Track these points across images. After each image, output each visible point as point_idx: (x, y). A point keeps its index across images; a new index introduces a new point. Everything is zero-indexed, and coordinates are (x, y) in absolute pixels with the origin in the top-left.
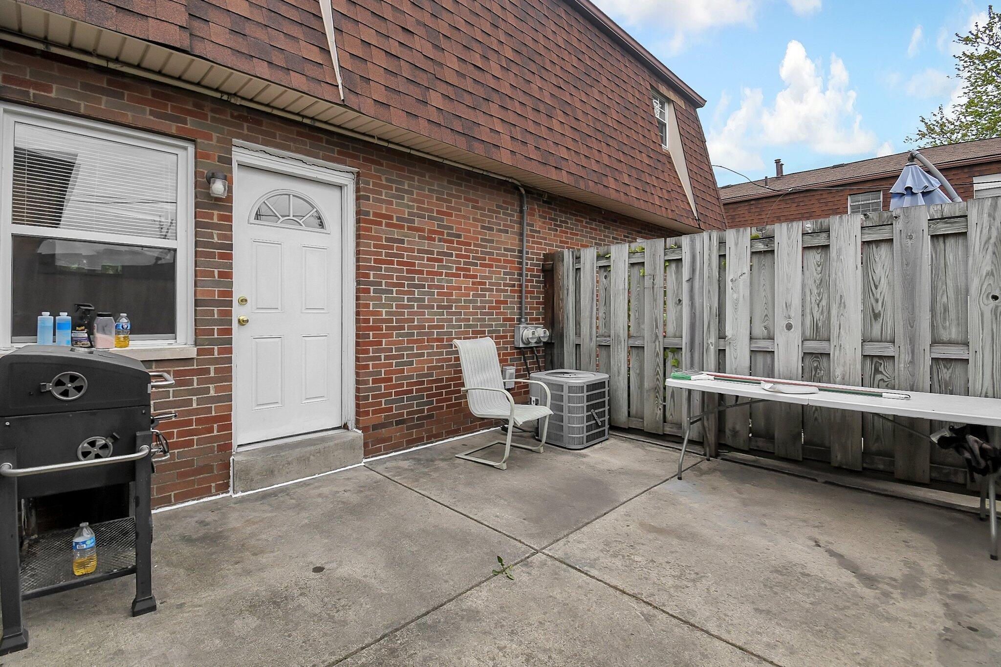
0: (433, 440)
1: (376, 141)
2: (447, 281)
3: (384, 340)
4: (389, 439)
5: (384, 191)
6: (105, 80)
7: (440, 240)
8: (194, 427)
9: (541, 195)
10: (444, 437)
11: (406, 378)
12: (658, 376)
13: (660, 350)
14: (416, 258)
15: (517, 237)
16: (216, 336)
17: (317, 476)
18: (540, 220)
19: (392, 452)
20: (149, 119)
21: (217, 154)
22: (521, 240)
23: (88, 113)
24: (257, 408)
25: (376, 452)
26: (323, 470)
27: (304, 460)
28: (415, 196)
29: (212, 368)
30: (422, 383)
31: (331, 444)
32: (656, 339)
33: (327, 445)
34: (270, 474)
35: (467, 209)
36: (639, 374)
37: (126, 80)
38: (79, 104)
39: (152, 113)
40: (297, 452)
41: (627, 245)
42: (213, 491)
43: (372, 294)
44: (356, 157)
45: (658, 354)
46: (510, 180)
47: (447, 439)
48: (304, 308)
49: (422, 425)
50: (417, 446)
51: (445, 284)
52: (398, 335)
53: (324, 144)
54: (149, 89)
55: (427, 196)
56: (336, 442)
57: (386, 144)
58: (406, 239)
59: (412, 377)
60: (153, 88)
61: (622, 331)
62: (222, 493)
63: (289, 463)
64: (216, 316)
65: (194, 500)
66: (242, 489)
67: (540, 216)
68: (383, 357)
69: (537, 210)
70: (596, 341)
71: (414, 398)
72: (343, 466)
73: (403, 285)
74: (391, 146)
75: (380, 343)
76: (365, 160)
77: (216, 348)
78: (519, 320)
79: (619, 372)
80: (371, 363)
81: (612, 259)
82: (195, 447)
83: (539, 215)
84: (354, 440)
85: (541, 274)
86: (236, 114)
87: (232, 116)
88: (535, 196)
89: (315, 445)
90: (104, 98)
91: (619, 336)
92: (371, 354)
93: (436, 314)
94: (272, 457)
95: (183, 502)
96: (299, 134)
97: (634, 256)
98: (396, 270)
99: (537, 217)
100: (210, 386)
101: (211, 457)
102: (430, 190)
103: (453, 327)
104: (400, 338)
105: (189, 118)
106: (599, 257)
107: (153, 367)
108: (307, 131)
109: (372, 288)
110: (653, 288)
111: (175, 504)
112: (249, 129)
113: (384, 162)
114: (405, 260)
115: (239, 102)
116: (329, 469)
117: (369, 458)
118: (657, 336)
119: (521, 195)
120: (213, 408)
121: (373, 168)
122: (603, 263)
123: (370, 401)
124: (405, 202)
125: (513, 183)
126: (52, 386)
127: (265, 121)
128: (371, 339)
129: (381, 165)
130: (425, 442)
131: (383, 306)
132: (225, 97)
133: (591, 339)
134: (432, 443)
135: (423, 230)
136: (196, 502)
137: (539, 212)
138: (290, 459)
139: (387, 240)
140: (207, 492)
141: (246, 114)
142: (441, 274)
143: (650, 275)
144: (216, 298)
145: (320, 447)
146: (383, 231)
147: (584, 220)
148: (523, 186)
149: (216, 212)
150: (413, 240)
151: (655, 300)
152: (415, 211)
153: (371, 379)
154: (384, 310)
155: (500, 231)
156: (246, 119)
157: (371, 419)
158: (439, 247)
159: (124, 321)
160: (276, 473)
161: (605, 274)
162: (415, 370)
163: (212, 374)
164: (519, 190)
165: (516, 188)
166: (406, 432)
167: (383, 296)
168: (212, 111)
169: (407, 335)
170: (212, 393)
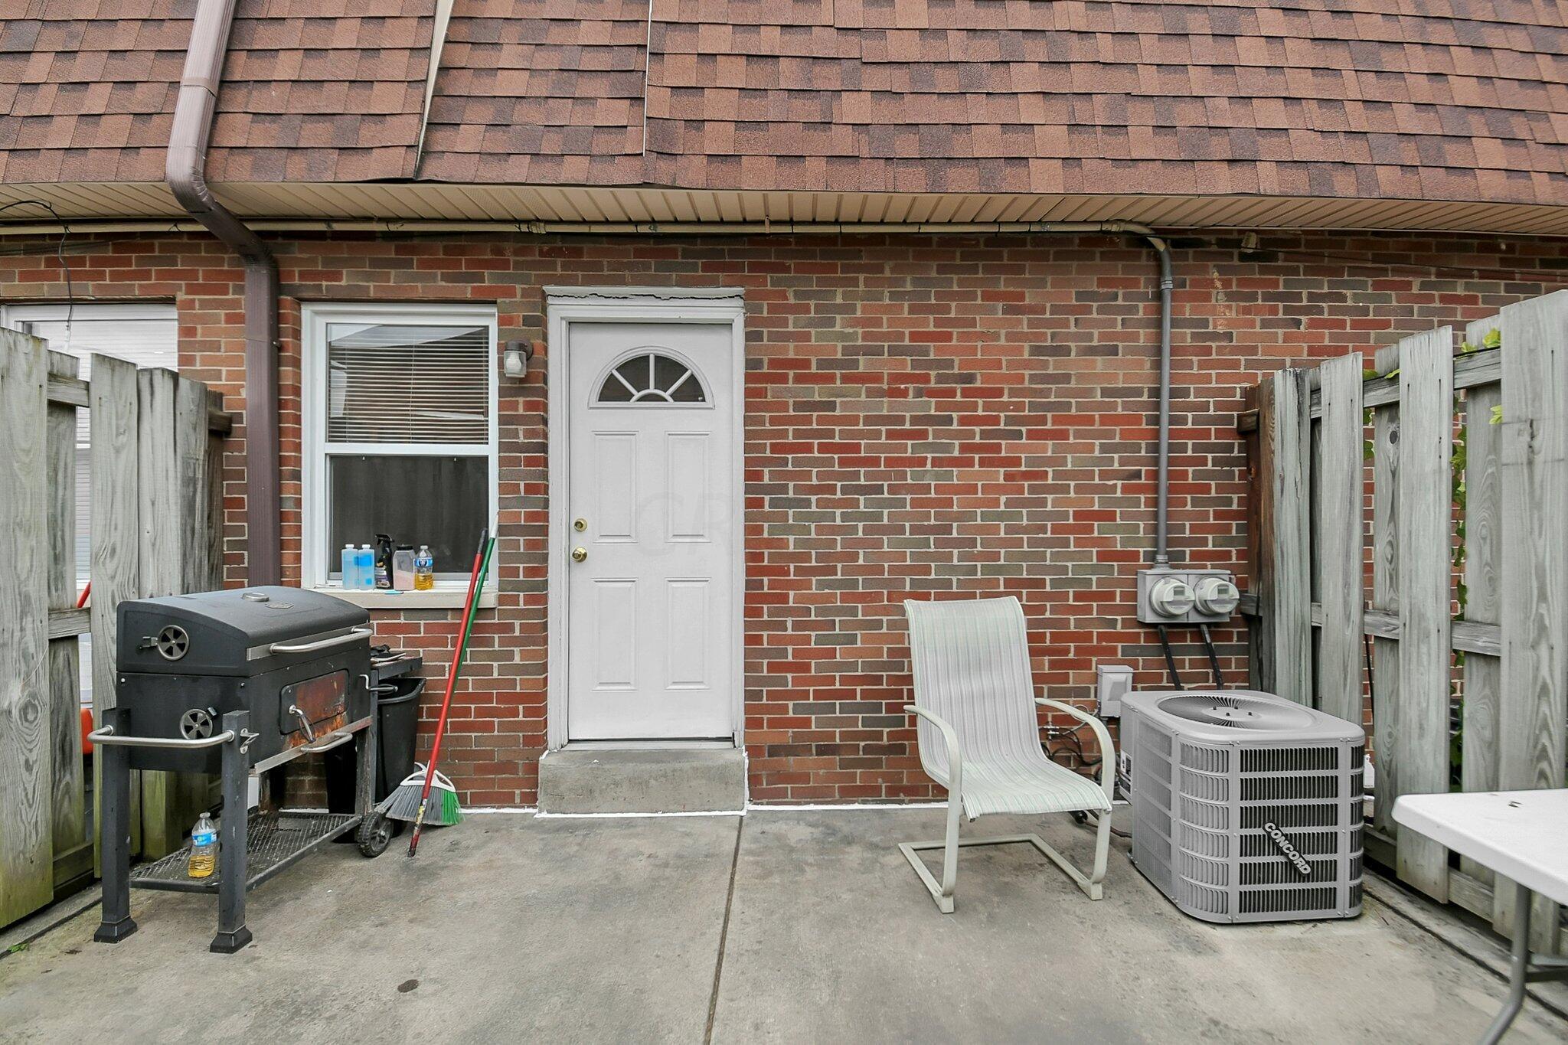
0: (902, 797)
1: (767, 229)
2: (937, 476)
3: (792, 593)
4: (805, 777)
5: (791, 317)
6: (393, 247)
7: (919, 393)
8: (494, 705)
9: (1237, 243)
10: (930, 797)
11: (840, 667)
12: (1544, 765)
13: (1551, 670)
14: (862, 434)
15: (1147, 361)
16: (521, 578)
17: (660, 814)
18: (1229, 307)
19: (808, 803)
20: (441, 285)
21: (521, 314)
22: (1158, 365)
23: (379, 296)
24: (599, 688)
25: (777, 797)
26: (671, 807)
27: (640, 784)
28: (859, 314)
29: (517, 623)
30: (878, 680)
31: (686, 766)
32: (1540, 636)
33: (678, 766)
34: (587, 795)
35: (991, 318)
36: (1490, 744)
37: (416, 242)
38: (368, 287)
39: (445, 278)
40: (630, 768)
41: (1447, 332)
42: (517, 800)
43: (767, 508)
44: (737, 268)
45: (1544, 691)
46: (1114, 228)
47: (938, 801)
48: (671, 535)
49: (877, 764)
50: (864, 802)
51: (933, 483)
52: (821, 585)
53: (680, 260)
54: (440, 244)
55: (888, 309)
56: (695, 764)
57: (787, 229)
58: (838, 400)
59: (853, 666)
60: (445, 243)
61: (1430, 601)
62: (528, 807)
63: (616, 784)
64: (522, 550)
65: (494, 807)
66: (549, 808)
67: (1231, 296)
68: (789, 625)
69: (1218, 284)
70: (1363, 624)
71: (859, 708)
72: (707, 808)
73: (832, 489)
74: (798, 229)
75: (784, 598)
76: (753, 268)
77: (521, 594)
78: (1152, 557)
79: (1421, 727)
80: (765, 634)
81: (1403, 381)
82: (496, 733)
83: (1226, 294)
84: (726, 767)
85: (1236, 443)
86: (545, 249)
87: (542, 254)
88: (1214, 248)
89: (663, 762)
90: (393, 272)
91: (1422, 617)
92: (766, 618)
93: (908, 543)
94: (591, 768)
95: (480, 807)
96: (639, 253)
97: (1470, 365)
98: (816, 462)
99: (1218, 298)
100: (515, 649)
101: (515, 751)
102: (893, 296)
103: (954, 570)
104: (826, 591)
105: (486, 272)
106: (1371, 381)
107: (449, 617)
108: (651, 245)
109: (767, 498)
110: (1530, 463)
111: (470, 807)
112: (564, 267)
113: (791, 263)
114: (837, 440)
115: (542, 229)
116: (681, 809)
117: (762, 804)
118: (1542, 629)
119: (1157, 256)
120: (518, 682)
121: (769, 278)
122: (1380, 396)
123: (764, 701)
124: (837, 328)
125: (1125, 232)
126: (158, 642)
127: (586, 246)
128: (766, 590)
129: (787, 270)
130: (883, 797)
131: (790, 530)
132: (524, 228)
133: (1348, 617)
134: (901, 802)
135: (877, 378)
136: (494, 810)
137: (1226, 284)
138: (618, 778)
139: (798, 406)
140: (507, 800)
141: (560, 244)
142: (922, 462)
143: (1519, 420)
144: (523, 523)
145: (668, 767)
146: (790, 392)
147: (1416, 283)
148: (1159, 232)
149: (521, 400)
150: (856, 402)
151: (1536, 505)
152: (860, 343)
153: (765, 662)
154: (791, 538)
155: (1092, 351)
156: (556, 252)
157: (768, 735)
158: (913, 405)
159: (424, 556)
160: (596, 794)
161: (1392, 427)
162: (860, 653)
163: (517, 633)
164: (1151, 245)
165: (1141, 241)
166: (838, 770)
167: (791, 512)
168: (516, 253)
169: (841, 584)
170: (517, 660)
